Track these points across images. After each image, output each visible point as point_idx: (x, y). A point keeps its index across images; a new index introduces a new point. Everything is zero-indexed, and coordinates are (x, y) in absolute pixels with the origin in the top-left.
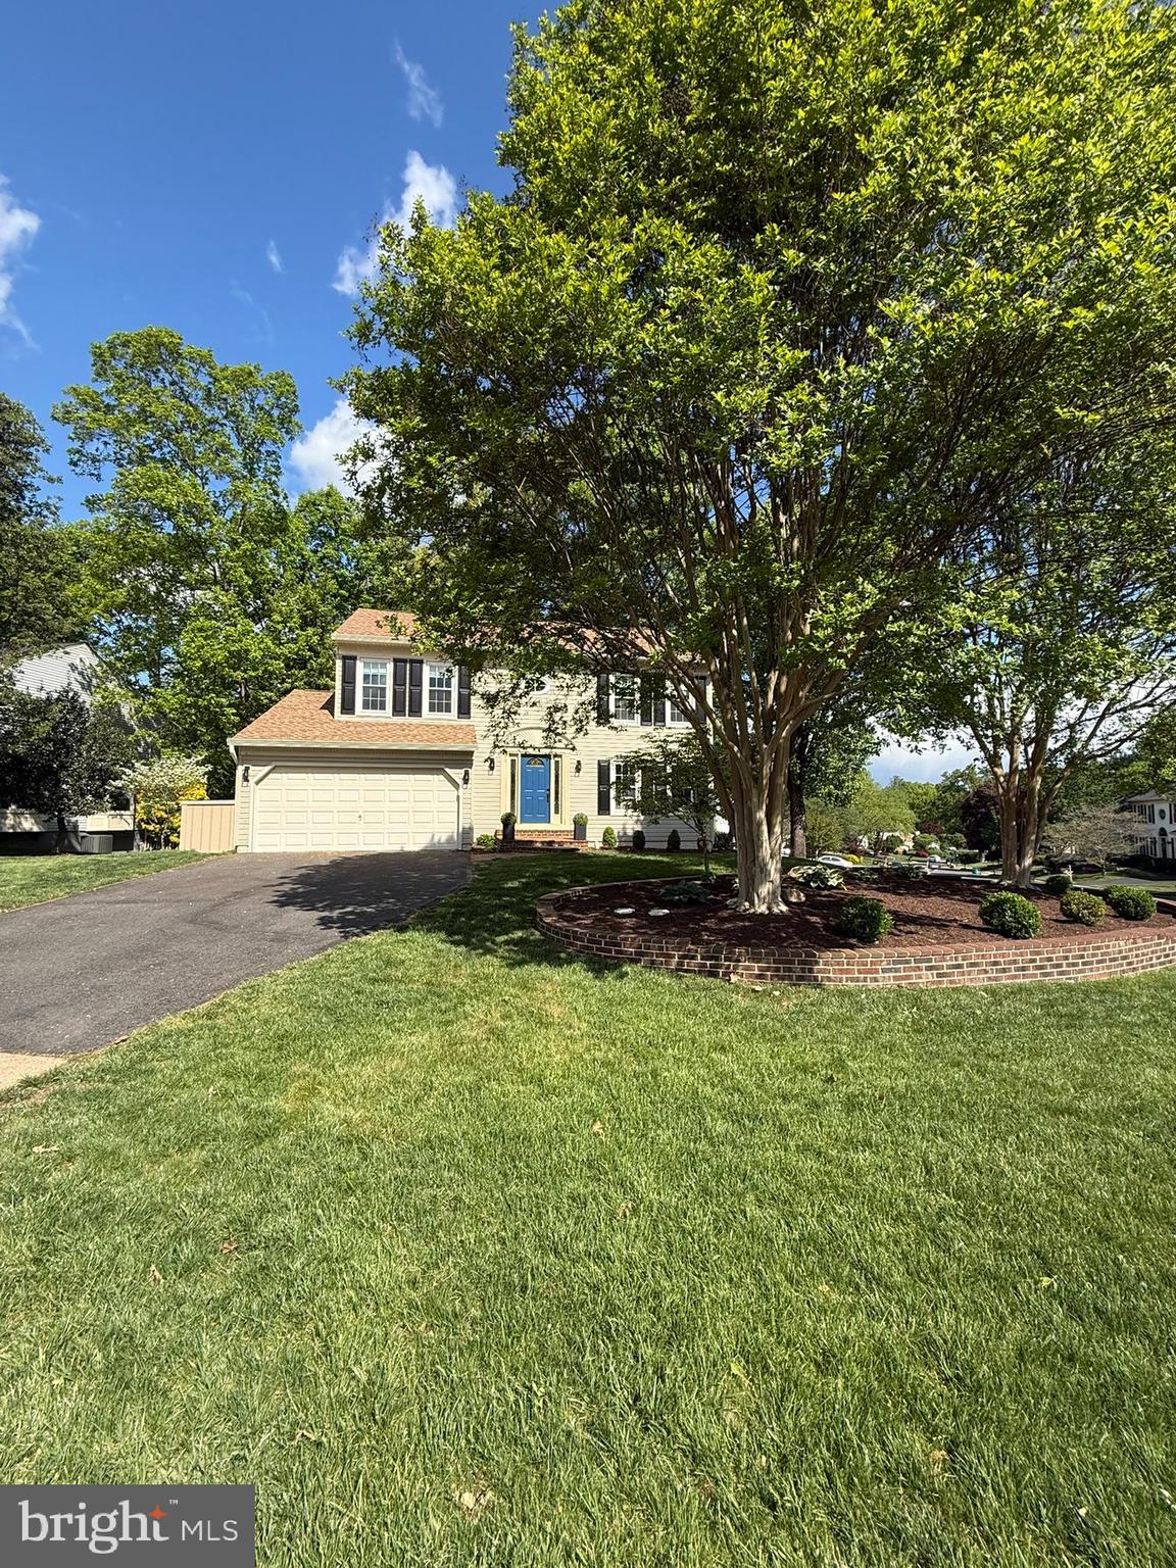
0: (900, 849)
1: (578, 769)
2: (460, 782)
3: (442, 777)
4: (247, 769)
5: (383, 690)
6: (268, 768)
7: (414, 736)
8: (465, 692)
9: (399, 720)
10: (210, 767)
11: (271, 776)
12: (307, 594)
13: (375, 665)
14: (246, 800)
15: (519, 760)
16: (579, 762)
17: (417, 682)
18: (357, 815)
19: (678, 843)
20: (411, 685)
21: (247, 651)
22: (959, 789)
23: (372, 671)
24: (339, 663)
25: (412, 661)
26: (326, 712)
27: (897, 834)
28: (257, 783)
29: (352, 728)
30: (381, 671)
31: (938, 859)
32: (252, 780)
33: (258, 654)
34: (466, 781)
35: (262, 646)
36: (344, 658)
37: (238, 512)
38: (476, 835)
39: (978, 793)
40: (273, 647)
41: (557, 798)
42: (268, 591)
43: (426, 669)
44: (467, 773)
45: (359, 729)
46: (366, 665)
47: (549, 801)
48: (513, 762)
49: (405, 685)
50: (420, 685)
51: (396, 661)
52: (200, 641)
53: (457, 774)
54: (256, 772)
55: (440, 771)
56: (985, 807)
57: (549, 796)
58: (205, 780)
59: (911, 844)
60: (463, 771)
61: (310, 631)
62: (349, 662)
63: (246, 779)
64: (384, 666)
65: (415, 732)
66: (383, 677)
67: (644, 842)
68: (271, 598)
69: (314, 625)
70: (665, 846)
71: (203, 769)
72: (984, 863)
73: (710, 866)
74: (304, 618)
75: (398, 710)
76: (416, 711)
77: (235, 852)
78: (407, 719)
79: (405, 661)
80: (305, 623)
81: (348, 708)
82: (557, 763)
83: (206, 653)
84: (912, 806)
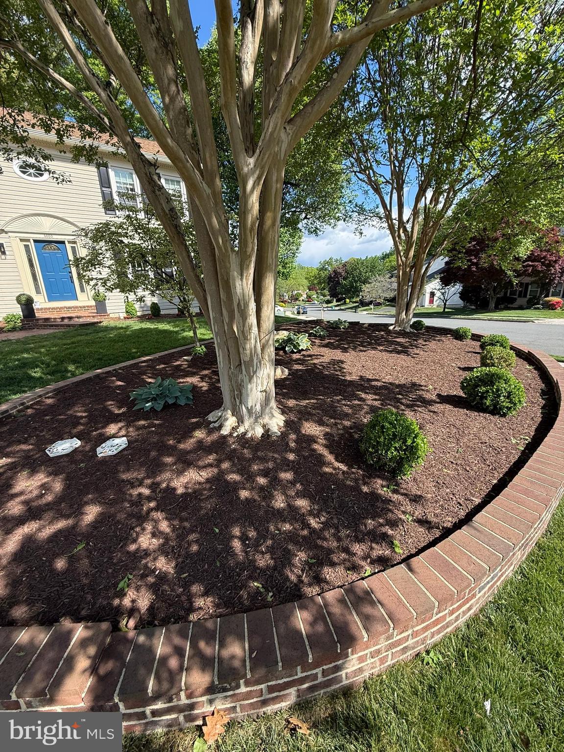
0: (301, 299)
15: (32, 245)
22: (326, 270)
27: (300, 292)
31: (316, 302)
39: (335, 271)
41: (80, 279)
47: (72, 282)
48: (27, 247)
56: (337, 277)
57: (71, 277)
59: (305, 296)
67: (159, 311)
72: (335, 303)
73: (198, 332)
82: (73, 248)
84: (306, 278)
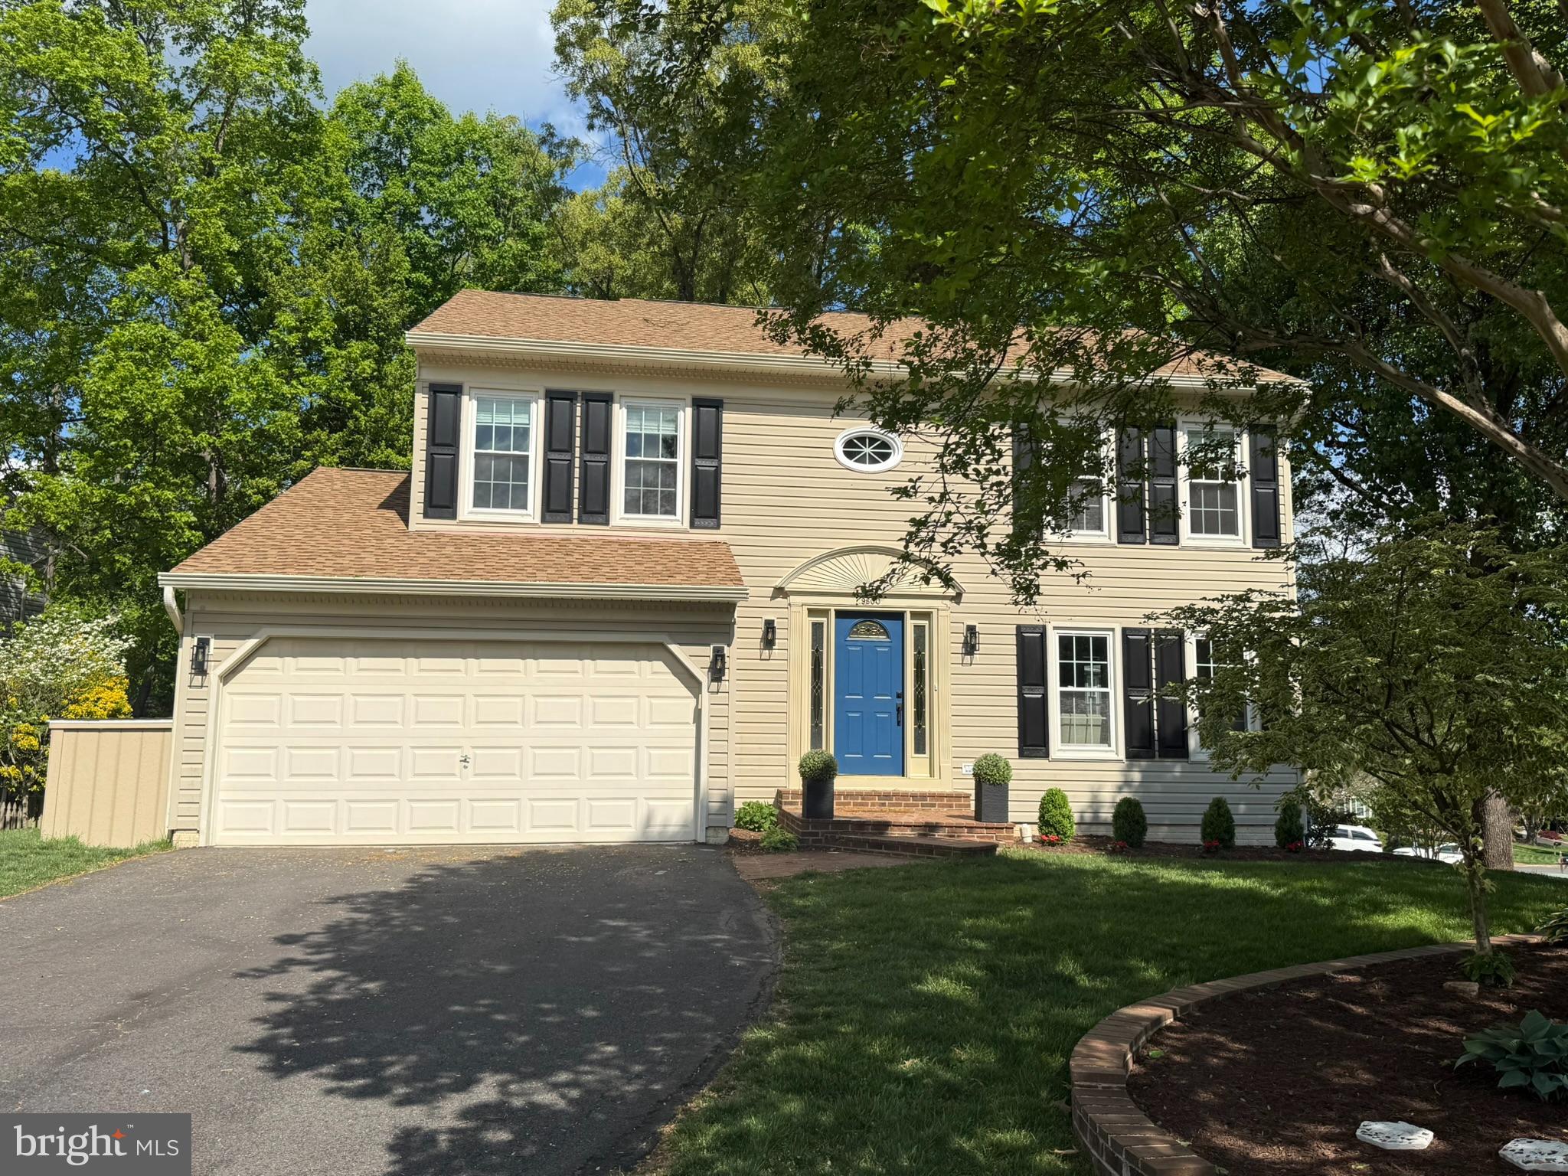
1: (970, 648)
2: (703, 676)
3: (659, 665)
4: (203, 645)
5: (523, 461)
6: (251, 643)
7: (596, 568)
8: (706, 464)
9: (557, 530)
10: (131, 642)
11: (258, 661)
12: (349, 271)
13: (504, 408)
14: (197, 718)
15: (831, 624)
16: (971, 630)
17: (599, 443)
18: (458, 754)
19: (1230, 831)
20: (585, 449)
21: (223, 391)
23: (497, 419)
24: (421, 402)
25: (589, 398)
26: (391, 514)
28: (226, 677)
29: (449, 550)
30: (515, 420)
32: (215, 671)
33: (246, 397)
34: (717, 672)
35: (255, 380)
36: (435, 390)
37: (220, 109)
38: (738, 804)
40: (276, 381)
41: (919, 715)
42: (270, 265)
43: (619, 415)
44: (719, 656)
45: (468, 551)
46: (483, 406)
47: (901, 722)
48: (817, 628)
49: (570, 449)
50: (606, 449)
51: (551, 396)
52: (125, 368)
53: (696, 658)
54: (224, 652)
55: (655, 650)
57: (901, 710)
58: (121, 670)
60: (709, 651)
61: (355, 347)
62: (446, 397)
63: (199, 668)
64: (524, 407)
65: (597, 556)
66: (523, 434)
67: (1144, 829)
68: (273, 278)
69: (362, 334)
70: (1194, 836)
71: (119, 645)
74: (340, 319)
75: (555, 508)
76: (596, 509)
77: (167, 843)
78: (575, 530)
79: (570, 396)
80: (347, 330)
81: (441, 502)
82: (919, 631)
83: (136, 395)
